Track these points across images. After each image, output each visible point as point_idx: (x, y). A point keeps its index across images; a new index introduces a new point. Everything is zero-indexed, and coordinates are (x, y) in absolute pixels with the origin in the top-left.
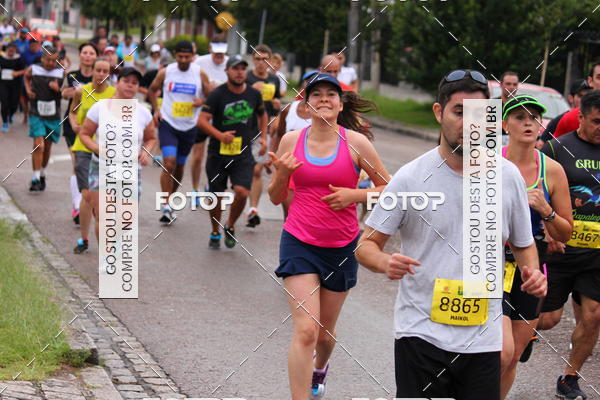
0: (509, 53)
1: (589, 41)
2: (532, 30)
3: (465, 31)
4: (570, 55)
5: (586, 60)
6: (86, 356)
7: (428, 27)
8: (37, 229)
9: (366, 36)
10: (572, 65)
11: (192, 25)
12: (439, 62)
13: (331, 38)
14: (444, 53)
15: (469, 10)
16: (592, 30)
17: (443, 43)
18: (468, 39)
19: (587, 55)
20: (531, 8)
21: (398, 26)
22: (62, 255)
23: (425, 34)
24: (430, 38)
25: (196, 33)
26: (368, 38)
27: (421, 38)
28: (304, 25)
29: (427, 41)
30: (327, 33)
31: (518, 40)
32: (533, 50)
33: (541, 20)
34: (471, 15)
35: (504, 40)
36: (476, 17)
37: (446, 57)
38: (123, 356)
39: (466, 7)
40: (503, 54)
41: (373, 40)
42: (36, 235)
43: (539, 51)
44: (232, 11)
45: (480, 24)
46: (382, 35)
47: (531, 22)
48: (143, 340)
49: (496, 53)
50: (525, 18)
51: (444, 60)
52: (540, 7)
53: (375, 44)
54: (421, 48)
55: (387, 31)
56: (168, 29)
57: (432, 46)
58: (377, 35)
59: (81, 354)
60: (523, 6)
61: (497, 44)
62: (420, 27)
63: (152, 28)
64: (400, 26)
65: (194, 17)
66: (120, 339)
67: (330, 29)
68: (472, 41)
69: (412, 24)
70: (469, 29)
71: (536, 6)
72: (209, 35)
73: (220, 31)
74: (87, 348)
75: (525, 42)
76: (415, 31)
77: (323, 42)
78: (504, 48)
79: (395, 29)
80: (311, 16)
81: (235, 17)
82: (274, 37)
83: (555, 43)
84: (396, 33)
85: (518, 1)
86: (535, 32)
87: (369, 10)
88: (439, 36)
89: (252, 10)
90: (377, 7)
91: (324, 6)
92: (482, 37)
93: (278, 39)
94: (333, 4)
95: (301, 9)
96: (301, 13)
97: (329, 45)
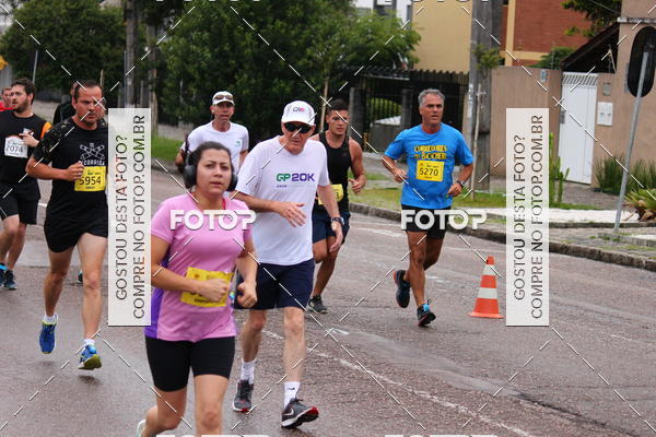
1: (371, 75)
2: (311, 66)
3: (242, 68)
4: (352, 90)
5: (368, 96)
7: (204, 64)
9: (140, 75)
10: (354, 101)
13: (106, 77)
15: (246, 46)
18: (246, 76)
19: (369, 90)
20: (308, 44)
21: (173, 63)
23: (201, 72)
24: (206, 76)
26: (144, 78)
27: (197, 76)
28: (79, 65)
29: (203, 79)
30: (101, 73)
33: (319, 56)
34: (248, 51)
35: (282, 76)
36: (253, 54)
39: (243, 43)
40: (281, 90)
41: (150, 79)
43: (318, 87)
44: (2, 53)
45: (257, 60)
46: (158, 74)
47: (310, 58)
49: (275, 90)
50: (303, 53)
52: (318, 42)
53: (151, 82)
54: (198, 87)
55: (162, 69)
58: (153, 75)
60: (301, 41)
61: (276, 80)
62: (196, 65)
64: (175, 65)
67: (105, 69)
68: (249, 79)
69: (188, 63)
70: (247, 66)
71: (314, 41)
76: (191, 69)
78: (283, 84)
79: (169, 68)
80: (84, 56)
81: (5, 59)
82: (47, 78)
83: (335, 79)
84: (171, 72)
85: (296, 37)
86: (313, 68)
87: (146, 49)
88: (216, 74)
89: (22, 51)
90: (153, 46)
91: (98, 46)
92: (260, 74)
93: (51, 81)
94: (108, 44)
95: (75, 49)
96: (75, 54)
97: (104, 85)
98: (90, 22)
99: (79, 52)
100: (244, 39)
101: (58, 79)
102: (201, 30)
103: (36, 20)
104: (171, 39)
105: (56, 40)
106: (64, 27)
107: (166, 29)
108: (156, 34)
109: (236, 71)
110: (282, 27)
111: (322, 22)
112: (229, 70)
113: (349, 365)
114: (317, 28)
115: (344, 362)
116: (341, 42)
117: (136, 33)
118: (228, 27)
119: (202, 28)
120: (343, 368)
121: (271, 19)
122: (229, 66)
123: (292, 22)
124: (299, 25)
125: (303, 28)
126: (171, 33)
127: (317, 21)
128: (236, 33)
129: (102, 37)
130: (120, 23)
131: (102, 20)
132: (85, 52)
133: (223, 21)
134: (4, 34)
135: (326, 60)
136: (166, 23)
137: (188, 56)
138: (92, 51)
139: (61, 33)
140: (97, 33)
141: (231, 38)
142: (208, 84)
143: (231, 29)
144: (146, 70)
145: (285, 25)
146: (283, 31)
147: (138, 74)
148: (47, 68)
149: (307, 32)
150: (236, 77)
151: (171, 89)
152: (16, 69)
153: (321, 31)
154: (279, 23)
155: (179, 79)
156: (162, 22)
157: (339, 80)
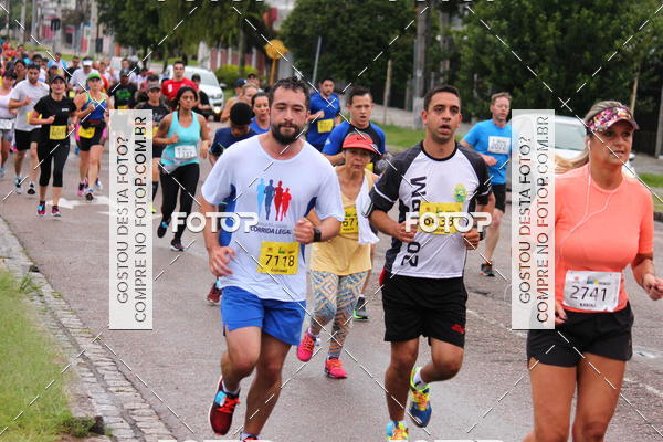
0: (593, 85)
2: (620, 60)
3: (544, 61)
6: (90, 425)
7: (501, 56)
8: (49, 282)
9: (432, 66)
11: (239, 53)
13: (395, 69)
14: (520, 86)
15: (548, 37)
17: (518, 74)
18: (547, 70)
20: (618, 35)
21: (467, 54)
22: (75, 313)
23: (498, 64)
24: (503, 68)
25: (243, 62)
26: (435, 69)
27: (493, 69)
29: (500, 72)
30: (390, 63)
31: (604, 71)
32: (621, 82)
33: (629, 49)
34: (551, 42)
36: (556, 46)
37: (523, 90)
38: (134, 425)
39: (545, 34)
41: (442, 70)
42: (46, 290)
43: (627, 84)
44: (282, 39)
45: (560, 52)
46: (451, 65)
47: (619, 51)
48: (158, 407)
50: (612, 45)
51: (520, 94)
53: (443, 75)
55: (455, 60)
56: (213, 58)
58: (445, 66)
59: (84, 422)
60: (609, 33)
61: (580, 75)
62: (493, 57)
63: (195, 58)
64: (469, 56)
65: (241, 44)
66: (131, 406)
67: (393, 59)
68: (551, 73)
69: (482, 53)
70: (548, 59)
71: (624, 33)
72: (259, 66)
73: (269, 61)
74: (92, 416)
75: (611, 73)
76: (486, 61)
77: (385, 74)
78: (587, 80)
79: (463, 59)
80: (371, 44)
81: (286, 46)
82: (330, 68)
83: (646, 74)
84: (464, 63)
85: (604, 28)
86: (622, 62)
87: (439, 38)
88: (514, 67)
89: (305, 37)
90: (447, 35)
91: (387, 33)
92: (563, 68)
93: (334, 70)
94: (397, 31)
95: (361, 36)
96: (361, 41)
97: (393, 77)
98: (377, 7)
99: (366, 40)
100: (546, 29)
101: (341, 69)
102: (500, 19)
103: (320, 4)
104: (466, 27)
105: (341, 26)
106: (351, 12)
107: (461, 16)
108: (450, 21)
110: (588, 17)
111: (633, 12)
113: (657, 392)
114: (628, 19)
115: (650, 388)
116: (655, 34)
117: (428, 19)
118: (529, 16)
119: (500, 16)
120: (649, 395)
121: (576, 7)
123: (600, 11)
124: (608, 14)
125: (612, 18)
126: (466, 21)
127: (628, 10)
128: (538, 22)
129: (391, 23)
130: (410, 9)
131: (391, 6)
132: (372, 40)
133: (524, 8)
134: (285, 18)
135: (636, 53)
136: (461, 10)
137: (483, 47)
138: (379, 39)
139: (346, 19)
140: (386, 20)
141: (532, 28)
142: (505, 77)
143: (532, 18)
144: (437, 62)
145: (592, 14)
146: (589, 21)
147: (429, 65)
148: (329, 56)
149: (616, 22)
151: (464, 82)
152: (297, 56)
153: (632, 22)
154: (585, 12)
155: (472, 72)
156: (457, 9)
157: (651, 76)
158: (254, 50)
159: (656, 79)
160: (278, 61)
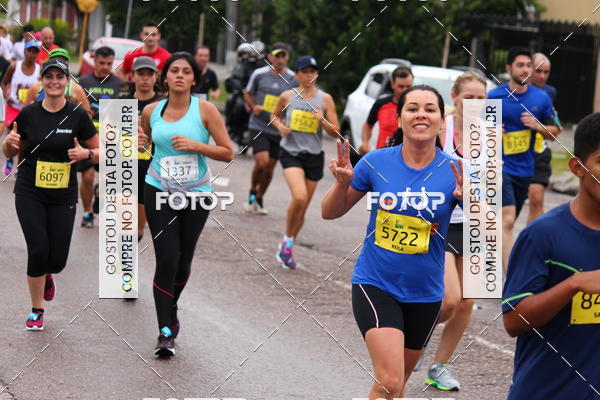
0: (406, 39)
1: (496, 25)
3: (357, 14)
4: (475, 41)
5: (492, 47)
7: (315, 10)
9: (244, 19)
11: (50, 8)
12: (328, 49)
13: (207, 22)
14: (334, 40)
16: (498, 13)
17: (332, 27)
18: (360, 24)
19: (493, 41)
21: (282, 7)
23: (312, 18)
24: (317, 22)
25: (54, 16)
26: (248, 22)
27: (308, 23)
29: (314, 26)
30: (202, 17)
31: (416, 25)
32: (434, 36)
35: (401, 24)
37: (337, 44)
40: (400, 40)
41: (254, 24)
43: (439, 37)
46: (264, 19)
49: (392, 39)
51: (333, 47)
53: (256, 29)
54: (308, 34)
55: (269, 14)
56: (23, 12)
57: (320, 32)
58: (258, 19)
61: (393, 29)
62: (307, 11)
63: (4, 12)
64: (284, 9)
67: (206, 13)
69: (298, 7)
70: (362, 12)
72: (70, 20)
73: (81, 15)
75: (423, 27)
76: (301, 15)
77: (197, 27)
78: (400, 33)
79: (278, 13)
83: (458, 28)
84: (279, 17)
88: (328, 20)
97: (206, 30)
109: (349, 18)
112: (342, 17)
113: (486, 343)
115: (479, 340)
120: (478, 346)
122: (342, 12)
144: (249, 15)
147: (242, 18)
150: (350, 24)
152: (108, 9)
157: (463, 30)
158: (64, 4)
159: (467, 33)
160: (89, 14)
